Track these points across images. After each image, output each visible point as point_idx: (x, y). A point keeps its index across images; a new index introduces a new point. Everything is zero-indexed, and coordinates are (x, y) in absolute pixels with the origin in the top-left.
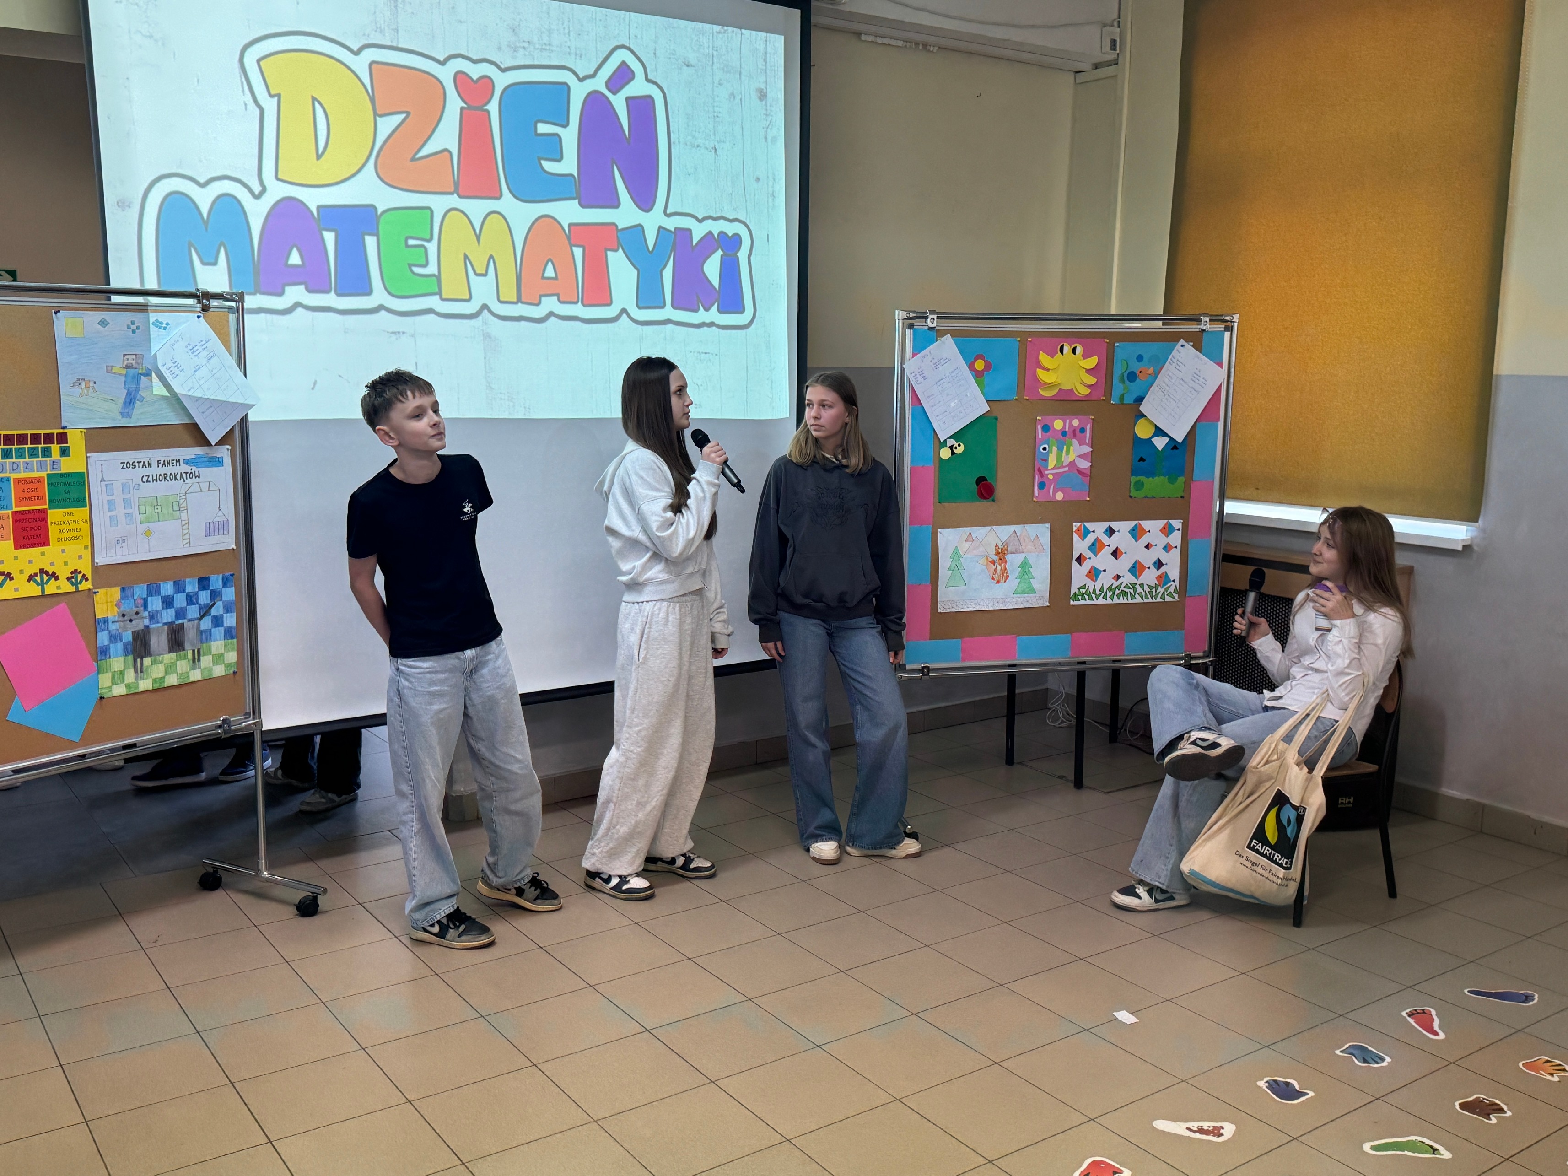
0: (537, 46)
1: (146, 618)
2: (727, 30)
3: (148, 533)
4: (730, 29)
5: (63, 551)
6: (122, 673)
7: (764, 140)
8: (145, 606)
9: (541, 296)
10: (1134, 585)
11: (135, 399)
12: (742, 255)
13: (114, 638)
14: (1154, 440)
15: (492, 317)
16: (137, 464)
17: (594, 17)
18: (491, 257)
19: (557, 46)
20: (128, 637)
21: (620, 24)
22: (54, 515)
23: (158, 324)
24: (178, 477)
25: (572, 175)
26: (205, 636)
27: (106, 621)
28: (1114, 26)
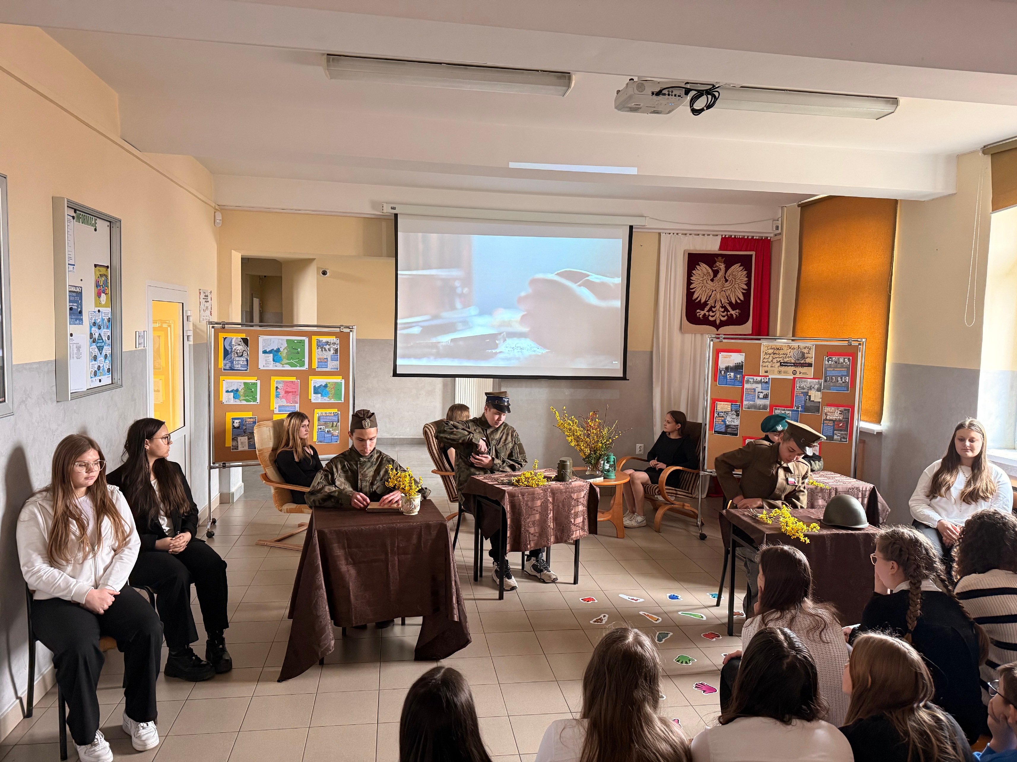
28: (778, 220)
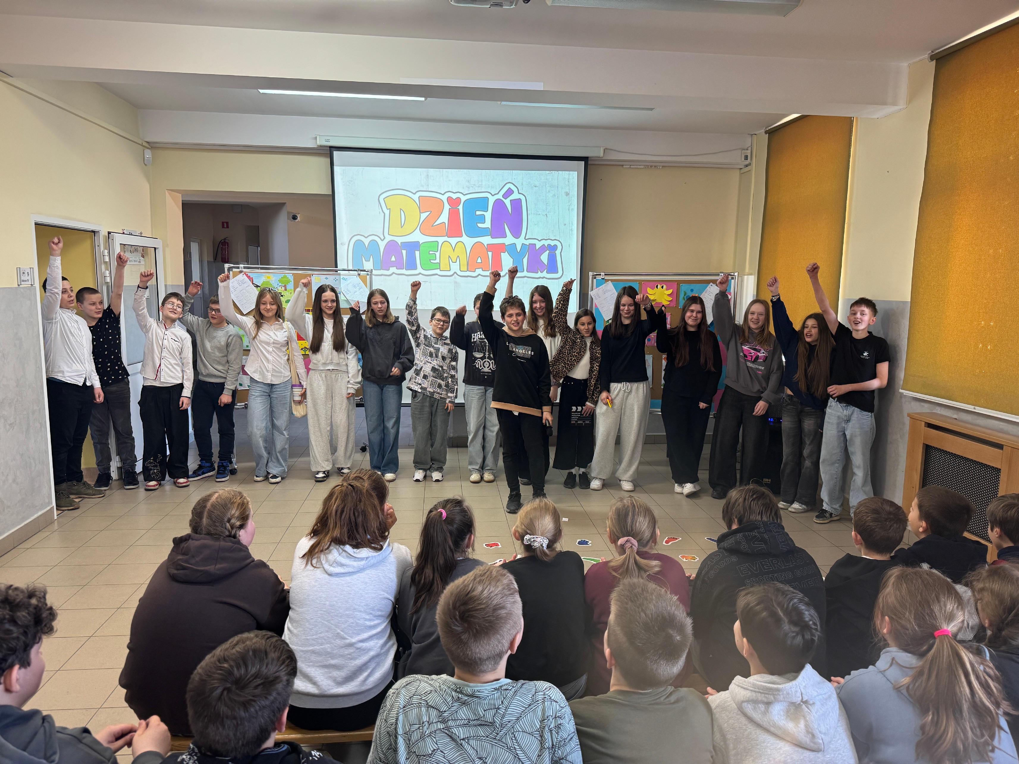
0: (476, 186)
7: (568, 210)
15: (456, 276)
17: (499, 174)
19: (484, 185)
21: (509, 175)
23: (343, 278)
28: (747, 150)
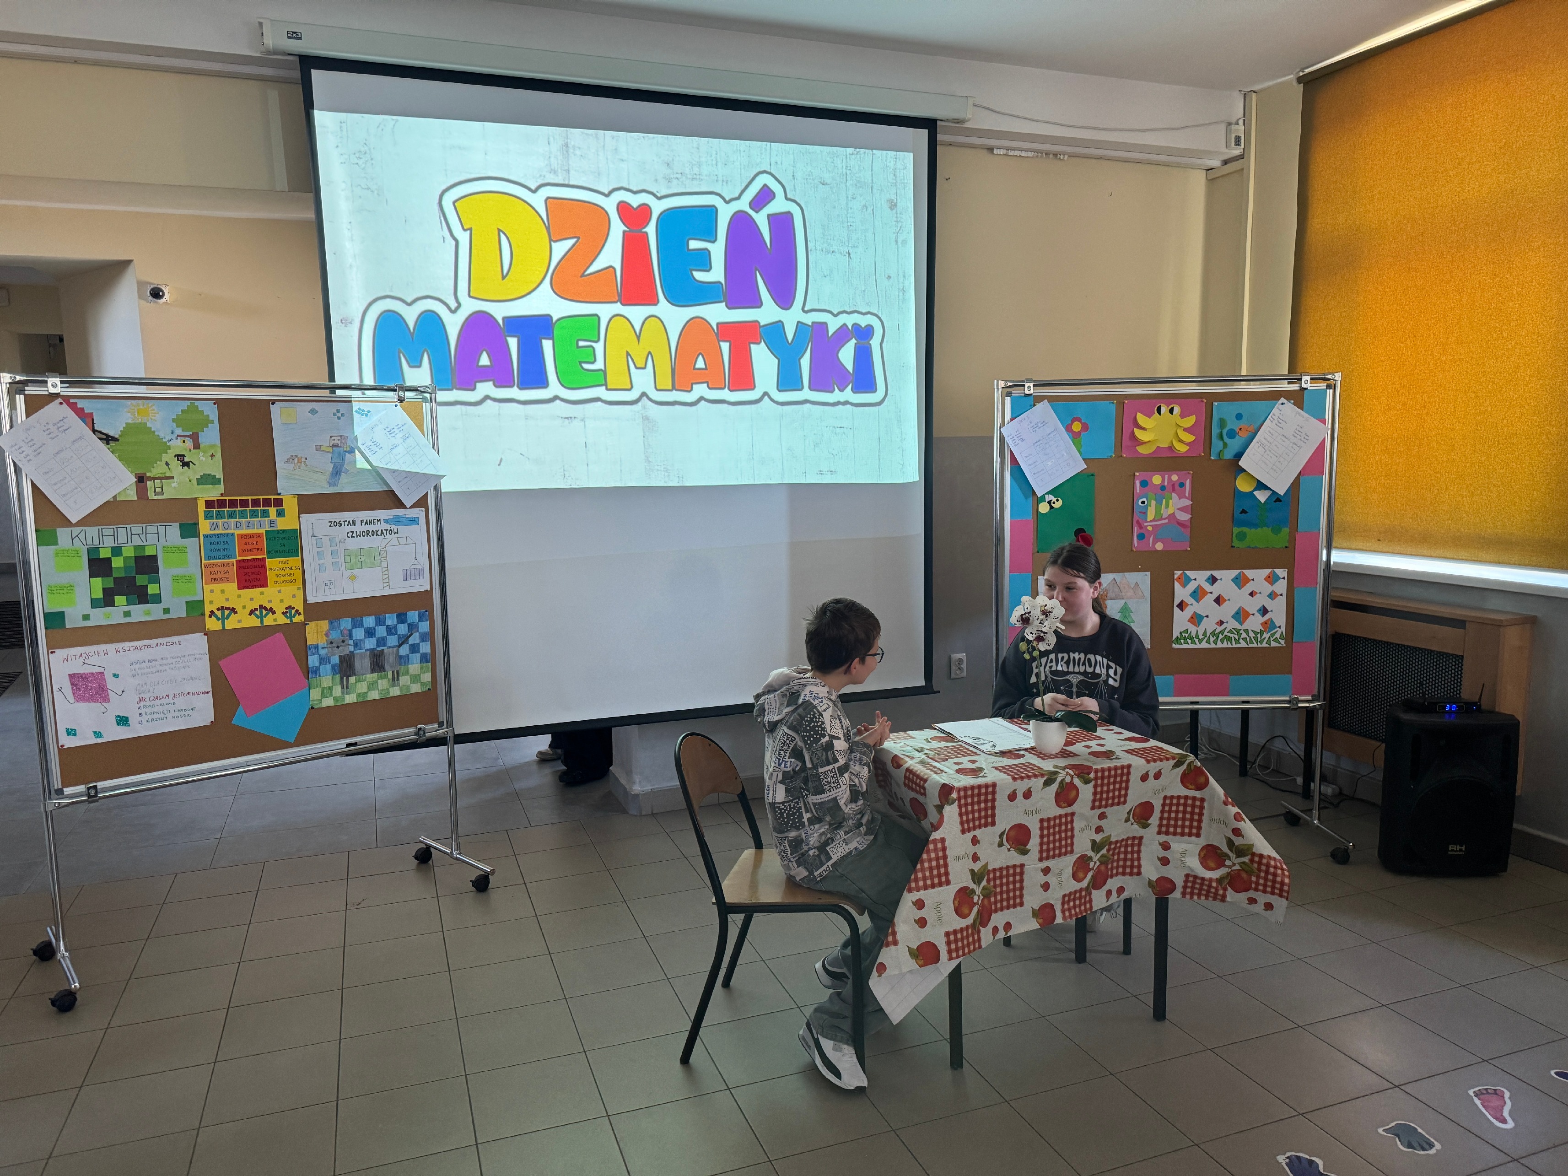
0: (689, 176)
1: (350, 645)
2: (859, 152)
3: (353, 578)
4: (862, 151)
5: (280, 591)
6: (330, 688)
7: (895, 243)
8: (350, 636)
9: (692, 384)
10: (1238, 631)
11: (341, 471)
12: (875, 343)
13: (323, 660)
14: (1256, 493)
15: (650, 403)
16: (343, 523)
17: (739, 149)
18: (650, 353)
19: (706, 176)
20: (335, 660)
21: (761, 154)
22: (271, 563)
23: (360, 412)
24: (379, 533)
25: (719, 282)
26: (403, 660)
27: (316, 647)
28: (1238, 124)
